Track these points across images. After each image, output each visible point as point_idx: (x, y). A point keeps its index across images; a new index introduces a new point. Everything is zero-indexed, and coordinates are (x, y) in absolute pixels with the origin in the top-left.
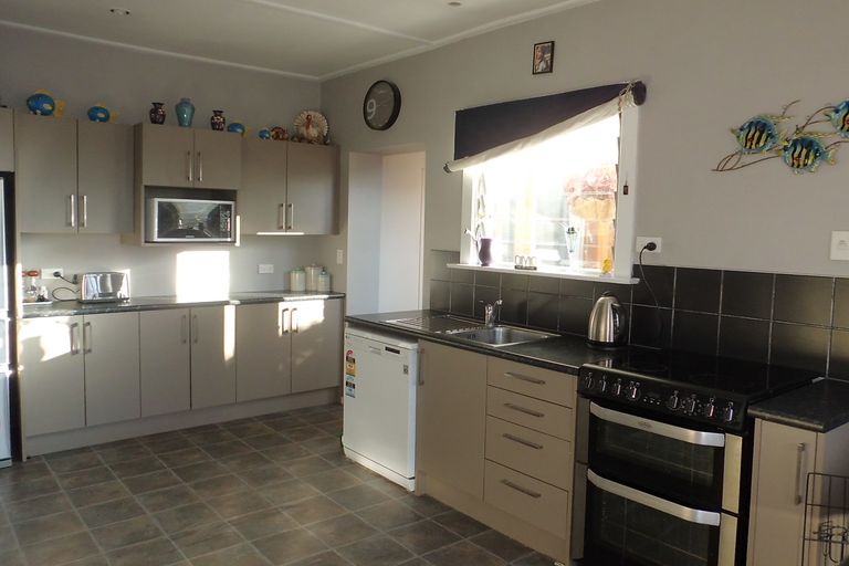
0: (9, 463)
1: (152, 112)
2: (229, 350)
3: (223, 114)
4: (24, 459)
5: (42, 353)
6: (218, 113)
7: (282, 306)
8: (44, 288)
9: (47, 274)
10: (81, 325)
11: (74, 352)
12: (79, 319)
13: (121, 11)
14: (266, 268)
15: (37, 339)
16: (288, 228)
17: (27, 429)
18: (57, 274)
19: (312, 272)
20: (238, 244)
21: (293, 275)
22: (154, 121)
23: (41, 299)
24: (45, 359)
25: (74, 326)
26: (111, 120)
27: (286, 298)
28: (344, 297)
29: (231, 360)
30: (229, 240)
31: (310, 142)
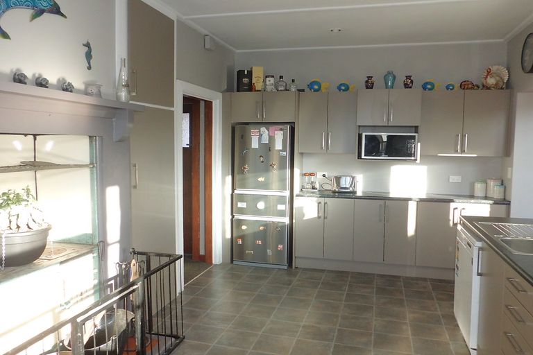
0: (286, 267)
1: (367, 82)
2: (411, 230)
3: (412, 78)
4: (293, 268)
5: (304, 215)
6: (408, 77)
7: (452, 205)
8: (317, 183)
9: (319, 175)
10: (323, 203)
11: (319, 217)
12: (322, 200)
13: (336, 30)
14: (455, 179)
15: (302, 208)
16: (463, 151)
17: (296, 253)
18: (324, 176)
19: (491, 183)
20: (418, 161)
21: (476, 184)
22: (367, 88)
23: (314, 188)
24: (305, 218)
25: (320, 203)
26: (350, 89)
27: (457, 200)
28: (509, 204)
29: (412, 237)
30: (413, 158)
31: (488, 88)
